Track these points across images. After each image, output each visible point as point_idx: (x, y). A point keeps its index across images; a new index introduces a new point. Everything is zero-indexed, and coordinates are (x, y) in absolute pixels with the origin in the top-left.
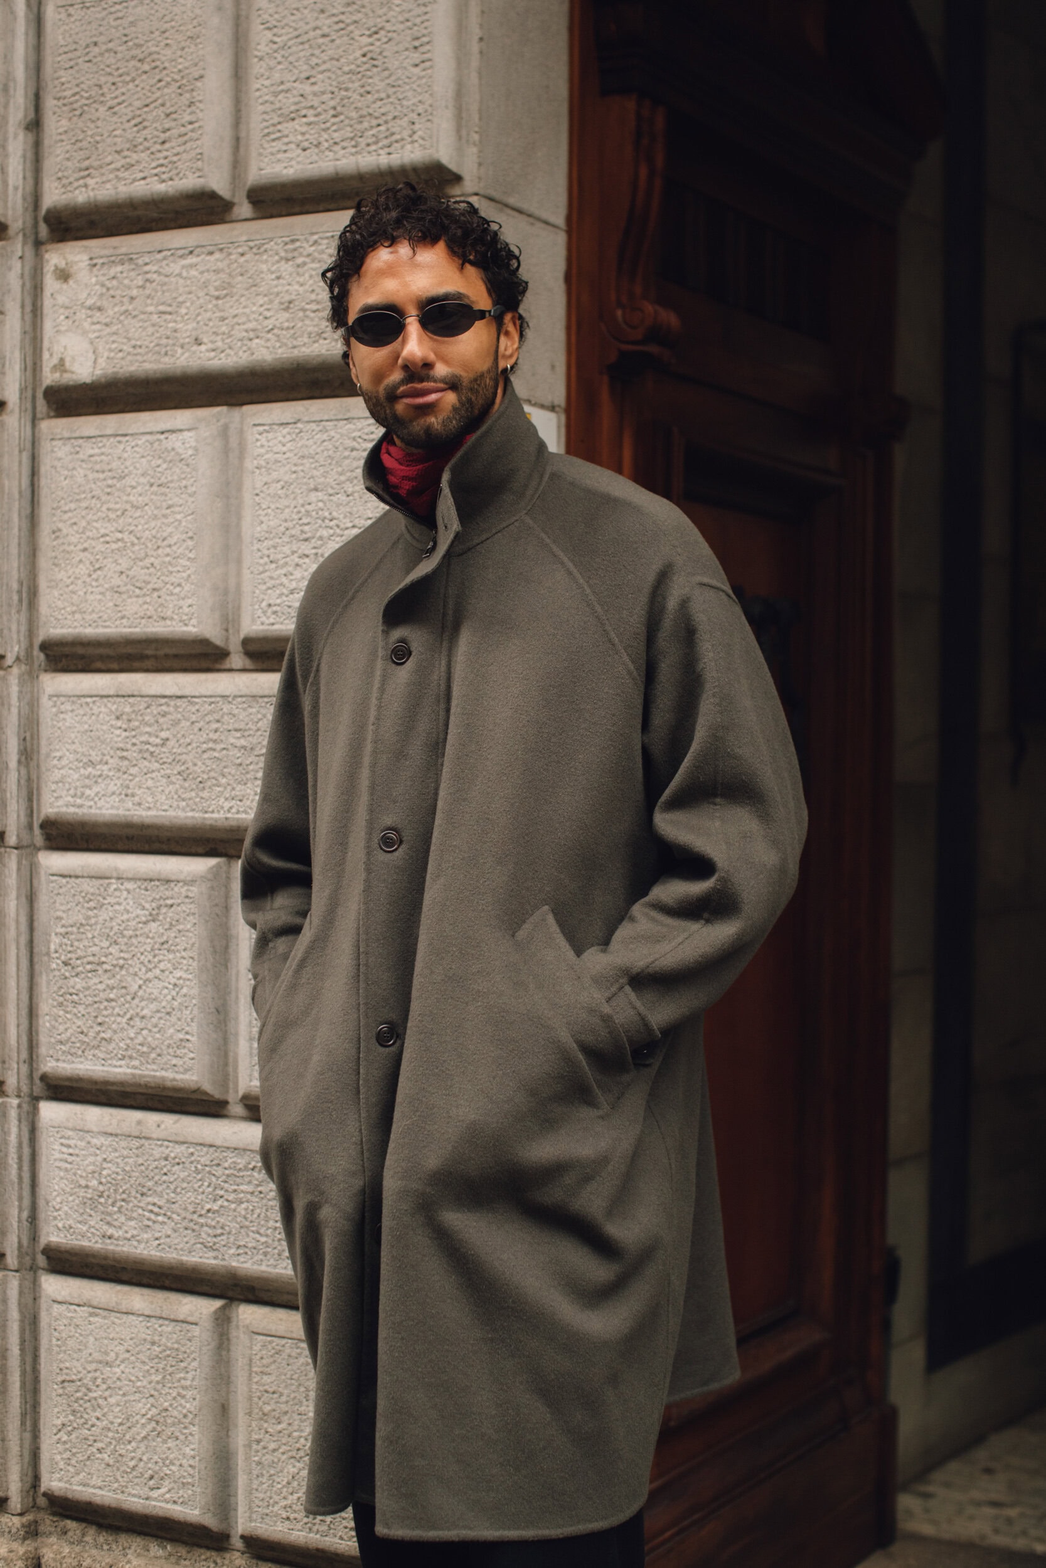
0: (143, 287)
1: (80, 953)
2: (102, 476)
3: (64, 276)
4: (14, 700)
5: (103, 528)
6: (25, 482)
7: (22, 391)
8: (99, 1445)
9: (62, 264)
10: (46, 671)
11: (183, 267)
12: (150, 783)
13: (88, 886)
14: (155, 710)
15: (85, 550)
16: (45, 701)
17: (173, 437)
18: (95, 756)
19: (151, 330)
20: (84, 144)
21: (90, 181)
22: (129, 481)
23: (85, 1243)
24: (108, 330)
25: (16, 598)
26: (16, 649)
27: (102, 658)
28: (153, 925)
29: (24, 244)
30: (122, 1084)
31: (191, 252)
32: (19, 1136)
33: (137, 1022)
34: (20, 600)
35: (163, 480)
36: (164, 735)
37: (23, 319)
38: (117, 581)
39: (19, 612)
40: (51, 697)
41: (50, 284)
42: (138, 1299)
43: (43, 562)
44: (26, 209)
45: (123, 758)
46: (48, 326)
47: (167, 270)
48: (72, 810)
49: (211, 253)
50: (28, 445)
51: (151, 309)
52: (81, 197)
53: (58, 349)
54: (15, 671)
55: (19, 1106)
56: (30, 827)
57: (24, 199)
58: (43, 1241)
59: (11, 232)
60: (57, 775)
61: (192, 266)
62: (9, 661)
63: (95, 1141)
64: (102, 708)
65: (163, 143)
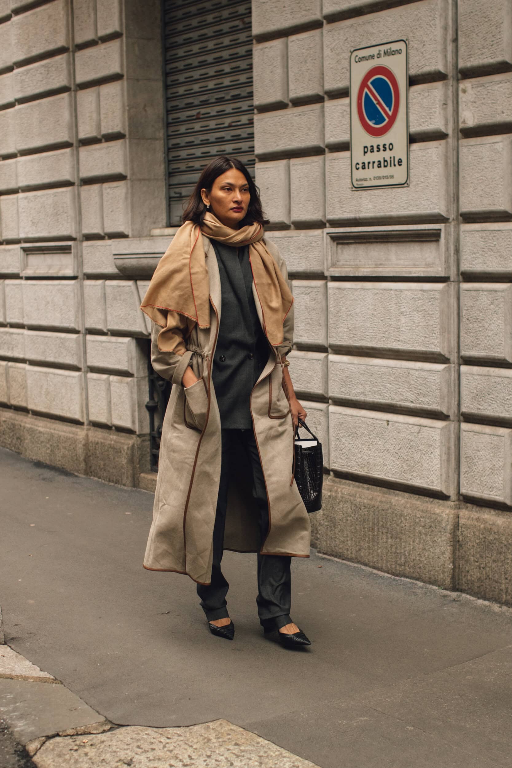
0: (487, 95)
1: (472, 316)
2: (476, 158)
3: (464, 91)
4: (452, 234)
5: (477, 175)
6: (455, 161)
7: (453, 130)
8: (476, 478)
9: (464, 88)
10: (463, 223)
11: (499, 87)
12: (491, 259)
13: (474, 293)
14: (492, 235)
15: (472, 183)
16: (461, 234)
17: (496, 144)
18: (475, 251)
19: (489, 109)
20: (469, 47)
21: (471, 59)
22: (484, 160)
23: (473, 411)
24: (477, 109)
25: (452, 199)
26: (453, 216)
27: (479, 218)
28: (492, 306)
29: (453, 81)
30: (483, 358)
31: (501, 83)
32: (454, 376)
33: (488, 338)
34: (454, 200)
35: (494, 159)
36: (495, 243)
37: (453, 106)
38: (481, 193)
39: (453, 204)
40: (463, 231)
41: (461, 94)
42: (488, 429)
43: (461, 187)
44: (453, 69)
45: (483, 251)
46: (460, 108)
47: (493, 89)
48: (469, 269)
49: (506, 83)
50: (456, 148)
51: (489, 102)
52: (469, 65)
53: (463, 116)
54: (453, 223)
55: (454, 367)
56: (458, 275)
57: (453, 65)
58: (461, 411)
59: (449, 77)
60: (465, 257)
61: (501, 87)
62: (451, 220)
63: (475, 377)
64: (477, 235)
65: (492, 45)
